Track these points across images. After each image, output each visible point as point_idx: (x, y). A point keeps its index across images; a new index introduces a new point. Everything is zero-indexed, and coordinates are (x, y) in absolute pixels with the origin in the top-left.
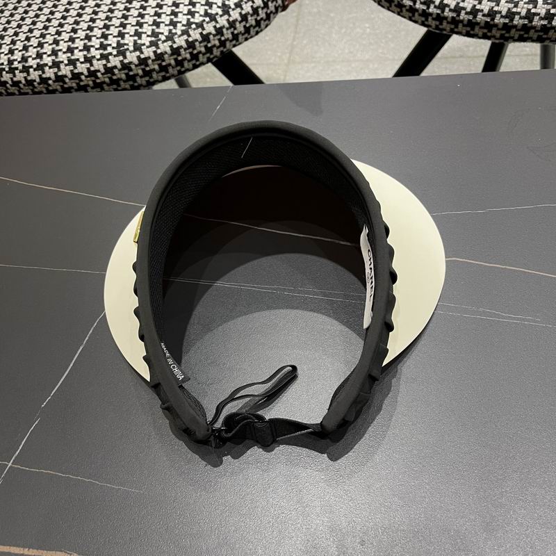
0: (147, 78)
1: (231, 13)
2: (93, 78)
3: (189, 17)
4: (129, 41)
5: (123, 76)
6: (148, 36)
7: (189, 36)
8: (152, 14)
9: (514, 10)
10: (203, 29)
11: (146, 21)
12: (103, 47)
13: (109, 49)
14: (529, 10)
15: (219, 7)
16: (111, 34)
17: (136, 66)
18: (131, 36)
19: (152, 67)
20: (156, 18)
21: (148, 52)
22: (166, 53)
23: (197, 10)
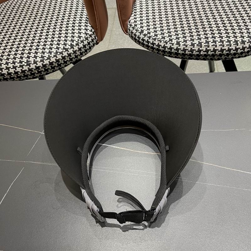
0: (39, 74)
1: (74, 47)
2: (17, 75)
3: (57, 50)
4: (32, 60)
5: (29, 74)
6: (40, 58)
7: (57, 57)
8: (42, 48)
9: (186, 48)
10: (63, 54)
11: (39, 51)
12: (21, 62)
13: (23, 63)
14: (191, 48)
15: (69, 45)
16: (24, 57)
17: (35, 69)
18: (32, 58)
19: (41, 70)
20: (43, 50)
21: (40, 64)
22: (47, 64)
23: (60, 47)
